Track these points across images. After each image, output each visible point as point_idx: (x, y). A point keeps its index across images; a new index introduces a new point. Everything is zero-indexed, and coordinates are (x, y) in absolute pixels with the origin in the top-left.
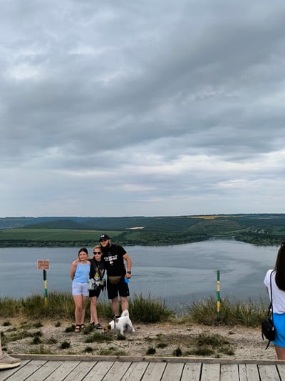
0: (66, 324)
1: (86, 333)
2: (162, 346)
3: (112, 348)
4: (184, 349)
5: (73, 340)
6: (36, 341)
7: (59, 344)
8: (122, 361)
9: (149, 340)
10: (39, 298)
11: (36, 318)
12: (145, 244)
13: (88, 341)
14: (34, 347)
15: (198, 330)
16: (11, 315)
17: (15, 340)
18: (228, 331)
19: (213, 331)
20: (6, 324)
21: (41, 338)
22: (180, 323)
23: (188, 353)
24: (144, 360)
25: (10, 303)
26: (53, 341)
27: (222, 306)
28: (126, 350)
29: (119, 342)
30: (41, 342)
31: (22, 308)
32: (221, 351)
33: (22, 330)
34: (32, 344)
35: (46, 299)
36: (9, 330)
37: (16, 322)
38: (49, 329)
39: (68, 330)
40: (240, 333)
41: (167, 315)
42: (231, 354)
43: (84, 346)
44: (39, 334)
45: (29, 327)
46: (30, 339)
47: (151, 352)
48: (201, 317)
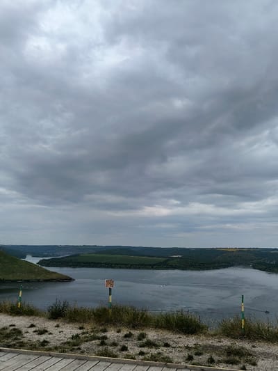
0: (125, 332)
1: (139, 339)
2: (199, 354)
3: (159, 353)
4: (216, 358)
5: (129, 345)
6: (103, 344)
7: (119, 347)
8: (169, 367)
9: (187, 348)
10: (105, 309)
11: (103, 324)
12: (183, 269)
13: (141, 347)
14: (101, 348)
15: (226, 342)
16: (85, 321)
17: (87, 341)
18: (251, 345)
19: (239, 344)
20: (81, 328)
21: (106, 341)
22: (212, 336)
23: (219, 362)
24: (186, 367)
25: (85, 311)
26: (114, 344)
27: (245, 323)
28: (171, 355)
29: (165, 349)
30: (106, 345)
31: (93, 317)
32: (246, 361)
33: (92, 334)
34: (99, 345)
35: (110, 311)
36: (83, 333)
37: (88, 327)
38: (112, 334)
39: (126, 336)
40: (261, 347)
41: (203, 328)
42: (254, 364)
43: (138, 350)
44: (105, 338)
45: (97, 331)
46: (98, 342)
47: (190, 358)
48: (229, 332)
